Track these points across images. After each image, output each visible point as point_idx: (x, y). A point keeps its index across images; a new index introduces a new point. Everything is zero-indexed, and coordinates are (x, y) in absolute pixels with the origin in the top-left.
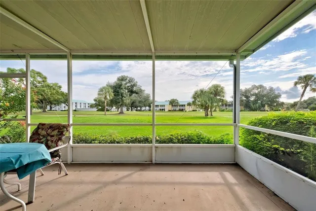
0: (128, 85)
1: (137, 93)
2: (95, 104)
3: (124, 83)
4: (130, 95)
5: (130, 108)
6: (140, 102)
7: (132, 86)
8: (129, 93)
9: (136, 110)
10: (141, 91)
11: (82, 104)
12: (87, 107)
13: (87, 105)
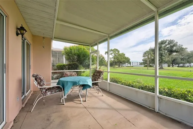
0: (168, 46)
1: (177, 52)
2: (143, 63)
3: (163, 45)
4: (169, 55)
5: (172, 65)
6: (182, 59)
7: (172, 47)
8: (168, 53)
9: (178, 66)
10: (182, 49)
11: (136, 63)
12: (138, 64)
13: (138, 63)
